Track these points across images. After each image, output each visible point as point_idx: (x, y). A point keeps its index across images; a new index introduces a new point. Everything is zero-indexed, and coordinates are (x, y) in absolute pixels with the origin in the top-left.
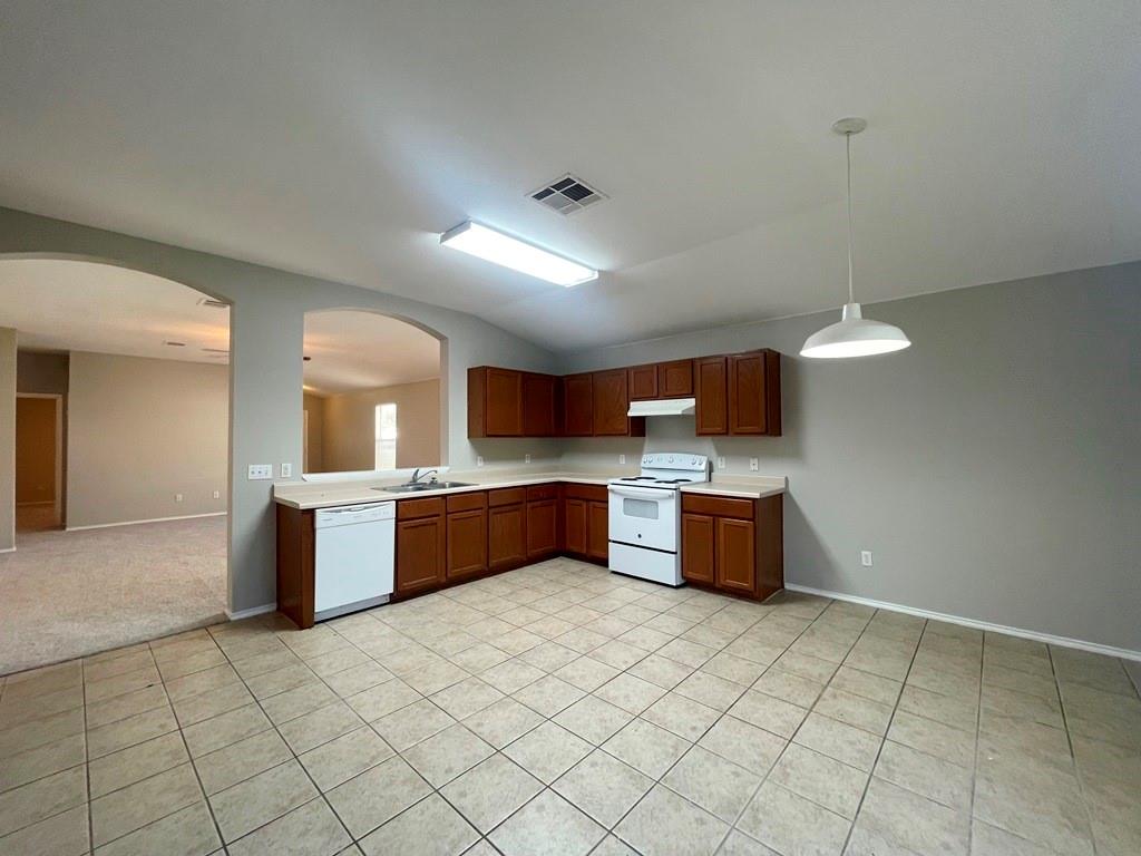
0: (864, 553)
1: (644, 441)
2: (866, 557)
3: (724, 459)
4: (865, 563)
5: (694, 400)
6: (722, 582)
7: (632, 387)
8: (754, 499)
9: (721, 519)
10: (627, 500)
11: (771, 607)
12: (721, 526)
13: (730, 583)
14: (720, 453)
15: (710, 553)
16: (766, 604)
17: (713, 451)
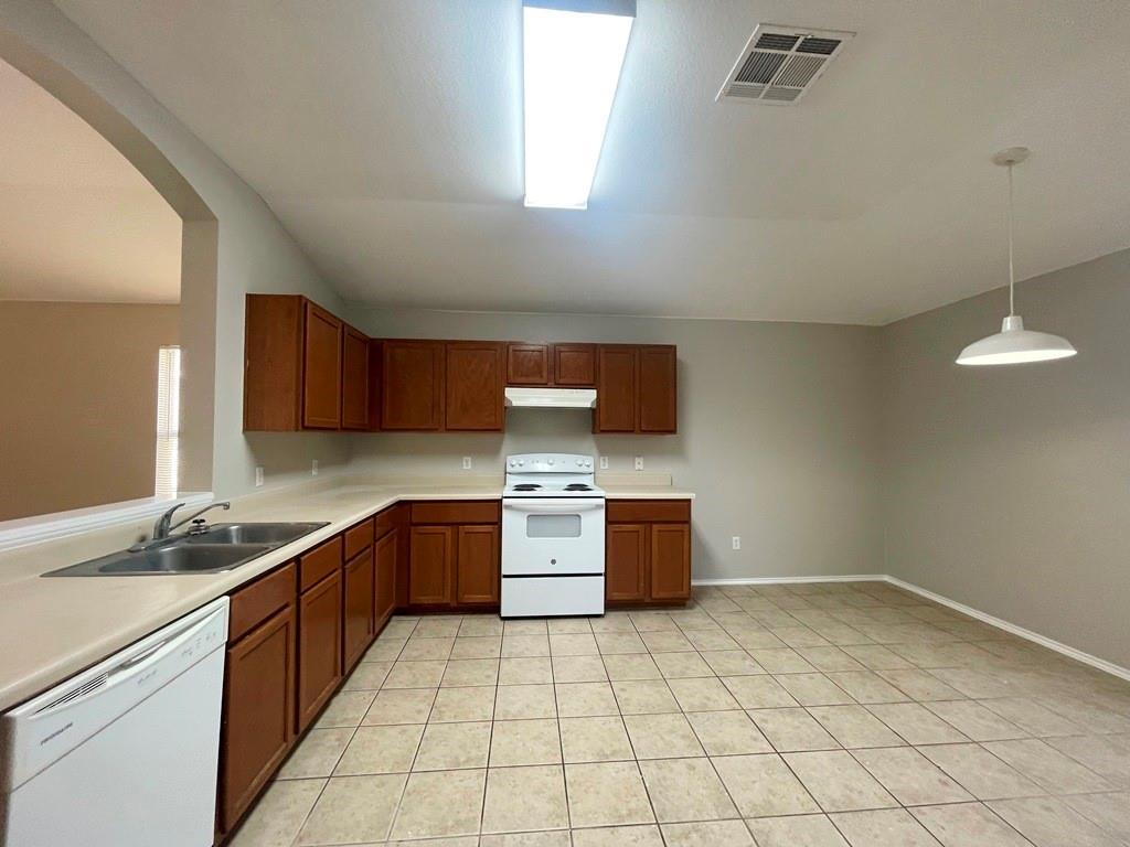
0: (734, 538)
1: (502, 440)
2: (736, 543)
3: (607, 458)
4: (734, 548)
5: (595, 391)
6: (654, 595)
7: (510, 368)
8: (689, 500)
9: (654, 526)
10: (533, 517)
11: (698, 609)
12: (655, 534)
13: (663, 595)
14: (602, 452)
15: (641, 566)
16: (691, 608)
17: (595, 450)
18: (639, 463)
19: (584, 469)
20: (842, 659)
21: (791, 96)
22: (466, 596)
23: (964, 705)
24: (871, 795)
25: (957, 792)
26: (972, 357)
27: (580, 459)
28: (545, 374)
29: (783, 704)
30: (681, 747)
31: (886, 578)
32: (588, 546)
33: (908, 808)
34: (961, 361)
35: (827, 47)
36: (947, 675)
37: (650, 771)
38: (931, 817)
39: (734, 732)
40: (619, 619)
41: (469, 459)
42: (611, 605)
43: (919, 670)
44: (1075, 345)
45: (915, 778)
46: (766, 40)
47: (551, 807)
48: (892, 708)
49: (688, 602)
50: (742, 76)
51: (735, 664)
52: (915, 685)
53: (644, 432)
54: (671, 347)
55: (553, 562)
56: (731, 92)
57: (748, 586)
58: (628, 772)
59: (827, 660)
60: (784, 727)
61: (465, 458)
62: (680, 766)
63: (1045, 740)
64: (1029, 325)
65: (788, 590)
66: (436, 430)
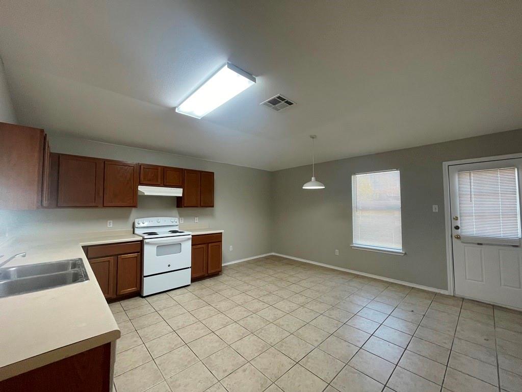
3: (183, 218)
5: (182, 189)
6: (209, 272)
7: (142, 176)
8: (221, 233)
9: (210, 245)
10: (160, 246)
11: (223, 275)
12: (209, 247)
13: (213, 271)
14: (181, 216)
15: (204, 262)
16: (221, 275)
17: (177, 215)
18: (197, 220)
19: (174, 224)
20: (273, 278)
21: (278, 110)
22: (122, 291)
23: (303, 281)
24: (294, 306)
25: (310, 300)
26: (307, 187)
27: (173, 219)
28: (159, 180)
29: (265, 294)
30: (246, 314)
31: (273, 254)
32: (184, 257)
33: (302, 306)
34: (304, 188)
35: (290, 104)
36: (297, 275)
37: (241, 323)
38: (308, 306)
39: (257, 305)
40: (197, 285)
41: (112, 221)
42: (193, 280)
43: (291, 276)
44: (325, 186)
45: (302, 300)
46: (279, 97)
47: (218, 344)
48: (290, 286)
49: (220, 273)
50: (270, 102)
51: (246, 288)
52: (292, 279)
53: (202, 207)
54: (212, 173)
55: (169, 266)
56: (264, 104)
57: (235, 264)
58: (235, 325)
59: (270, 279)
60: (269, 299)
61: (108, 221)
62: (248, 318)
63: (320, 284)
64: (317, 180)
65: (248, 262)
66: (97, 206)
